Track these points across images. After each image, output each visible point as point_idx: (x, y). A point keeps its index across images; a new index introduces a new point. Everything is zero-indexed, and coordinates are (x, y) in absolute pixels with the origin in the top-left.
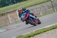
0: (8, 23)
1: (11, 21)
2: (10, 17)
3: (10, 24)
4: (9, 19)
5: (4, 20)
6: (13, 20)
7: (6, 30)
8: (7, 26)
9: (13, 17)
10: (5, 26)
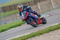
0: (51, 8)
1: (54, 6)
2: (53, 2)
3: (53, 9)
4: (52, 4)
5: (47, 5)
6: (56, 5)
7: (49, 15)
8: (50, 12)
9: (56, 2)
10: (48, 11)
